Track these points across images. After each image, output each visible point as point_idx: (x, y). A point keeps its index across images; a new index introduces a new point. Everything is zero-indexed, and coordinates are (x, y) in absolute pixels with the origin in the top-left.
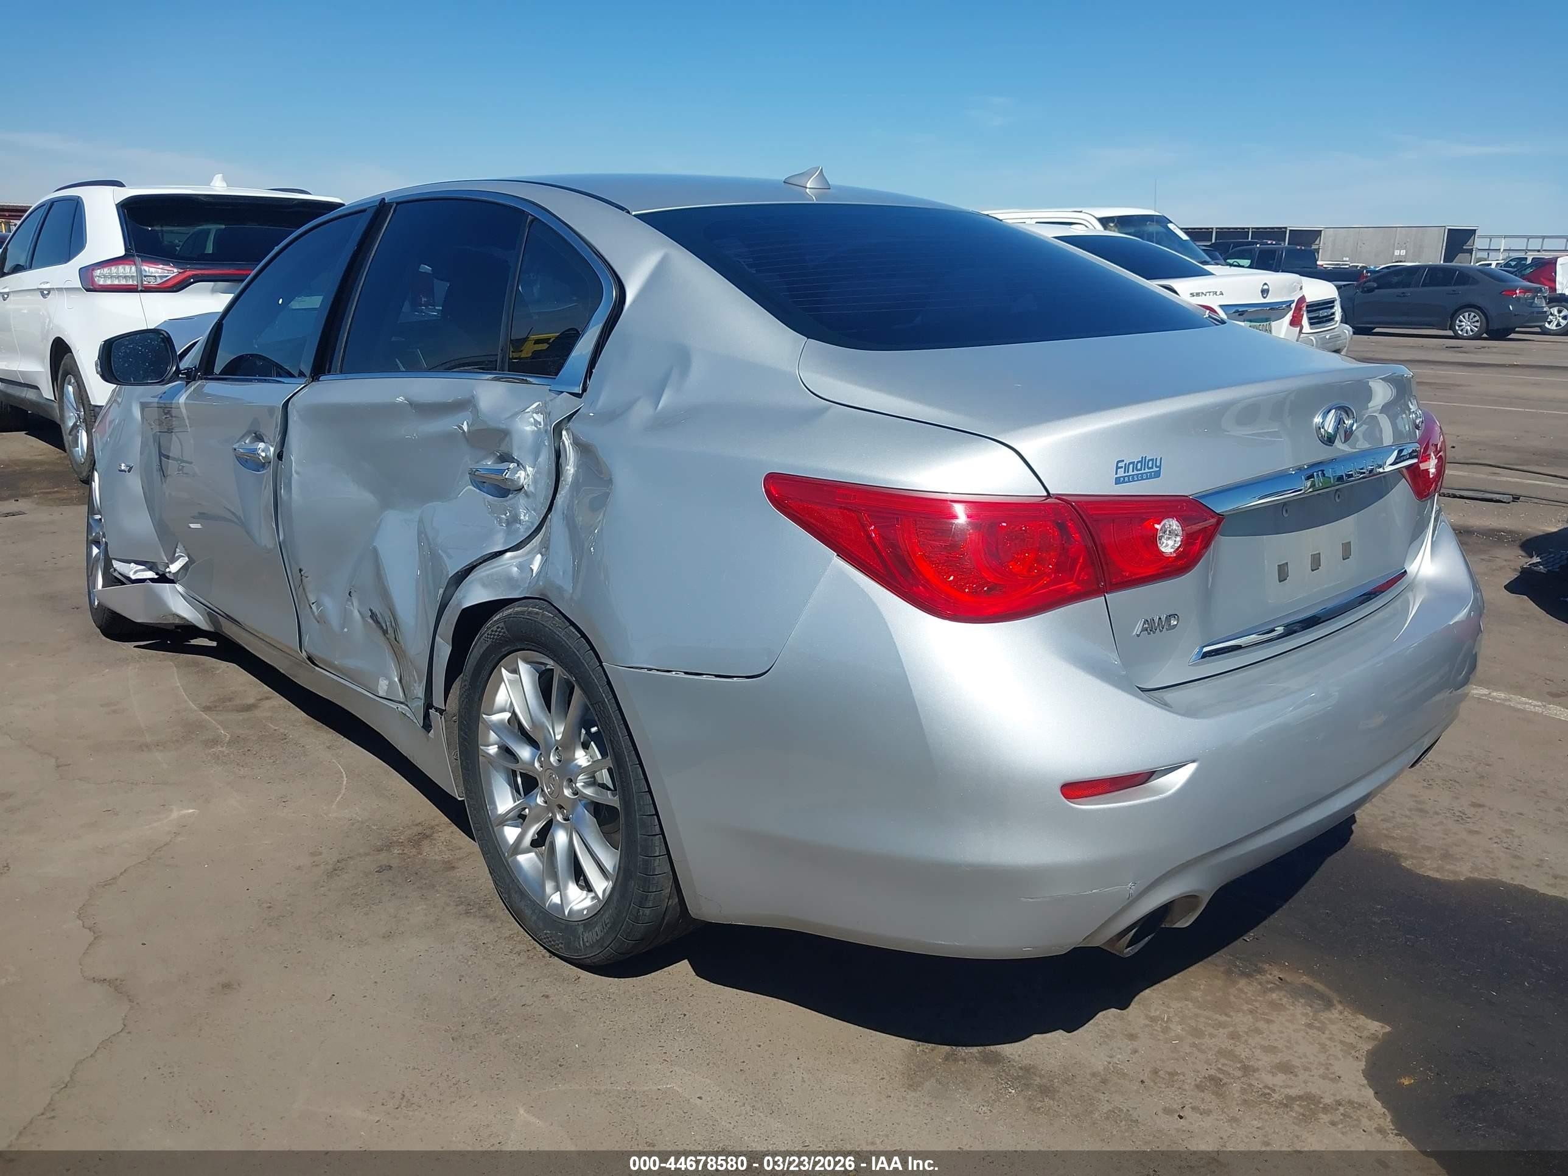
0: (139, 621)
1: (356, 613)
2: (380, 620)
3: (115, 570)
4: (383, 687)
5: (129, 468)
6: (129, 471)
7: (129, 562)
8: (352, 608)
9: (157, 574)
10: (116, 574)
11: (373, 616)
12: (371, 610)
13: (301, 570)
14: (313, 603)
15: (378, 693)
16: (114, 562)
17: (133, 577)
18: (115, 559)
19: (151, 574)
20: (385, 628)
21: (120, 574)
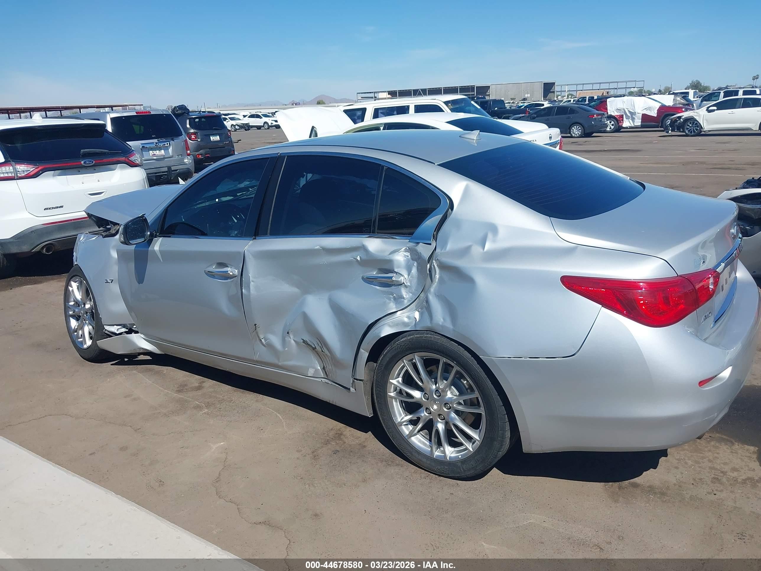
0: (119, 353)
1: (293, 342)
2: (310, 343)
3: (106, 330)
4: (311, 372)
5: (111, 281)
6: (111, 282)
7: (113, 325)
8: (290, 339)
9: (127, 329)
10: (106, 332)
11: (304, 342)
12: (303, 340)
13: (255, 325)
14: (262, 339)
15: (308, 375)
16: (105, 326)
17: (118, 333)
18: (105, 325)
19: (124, 330)
20: (313, 346)
21: (108, 331)
